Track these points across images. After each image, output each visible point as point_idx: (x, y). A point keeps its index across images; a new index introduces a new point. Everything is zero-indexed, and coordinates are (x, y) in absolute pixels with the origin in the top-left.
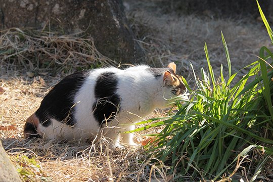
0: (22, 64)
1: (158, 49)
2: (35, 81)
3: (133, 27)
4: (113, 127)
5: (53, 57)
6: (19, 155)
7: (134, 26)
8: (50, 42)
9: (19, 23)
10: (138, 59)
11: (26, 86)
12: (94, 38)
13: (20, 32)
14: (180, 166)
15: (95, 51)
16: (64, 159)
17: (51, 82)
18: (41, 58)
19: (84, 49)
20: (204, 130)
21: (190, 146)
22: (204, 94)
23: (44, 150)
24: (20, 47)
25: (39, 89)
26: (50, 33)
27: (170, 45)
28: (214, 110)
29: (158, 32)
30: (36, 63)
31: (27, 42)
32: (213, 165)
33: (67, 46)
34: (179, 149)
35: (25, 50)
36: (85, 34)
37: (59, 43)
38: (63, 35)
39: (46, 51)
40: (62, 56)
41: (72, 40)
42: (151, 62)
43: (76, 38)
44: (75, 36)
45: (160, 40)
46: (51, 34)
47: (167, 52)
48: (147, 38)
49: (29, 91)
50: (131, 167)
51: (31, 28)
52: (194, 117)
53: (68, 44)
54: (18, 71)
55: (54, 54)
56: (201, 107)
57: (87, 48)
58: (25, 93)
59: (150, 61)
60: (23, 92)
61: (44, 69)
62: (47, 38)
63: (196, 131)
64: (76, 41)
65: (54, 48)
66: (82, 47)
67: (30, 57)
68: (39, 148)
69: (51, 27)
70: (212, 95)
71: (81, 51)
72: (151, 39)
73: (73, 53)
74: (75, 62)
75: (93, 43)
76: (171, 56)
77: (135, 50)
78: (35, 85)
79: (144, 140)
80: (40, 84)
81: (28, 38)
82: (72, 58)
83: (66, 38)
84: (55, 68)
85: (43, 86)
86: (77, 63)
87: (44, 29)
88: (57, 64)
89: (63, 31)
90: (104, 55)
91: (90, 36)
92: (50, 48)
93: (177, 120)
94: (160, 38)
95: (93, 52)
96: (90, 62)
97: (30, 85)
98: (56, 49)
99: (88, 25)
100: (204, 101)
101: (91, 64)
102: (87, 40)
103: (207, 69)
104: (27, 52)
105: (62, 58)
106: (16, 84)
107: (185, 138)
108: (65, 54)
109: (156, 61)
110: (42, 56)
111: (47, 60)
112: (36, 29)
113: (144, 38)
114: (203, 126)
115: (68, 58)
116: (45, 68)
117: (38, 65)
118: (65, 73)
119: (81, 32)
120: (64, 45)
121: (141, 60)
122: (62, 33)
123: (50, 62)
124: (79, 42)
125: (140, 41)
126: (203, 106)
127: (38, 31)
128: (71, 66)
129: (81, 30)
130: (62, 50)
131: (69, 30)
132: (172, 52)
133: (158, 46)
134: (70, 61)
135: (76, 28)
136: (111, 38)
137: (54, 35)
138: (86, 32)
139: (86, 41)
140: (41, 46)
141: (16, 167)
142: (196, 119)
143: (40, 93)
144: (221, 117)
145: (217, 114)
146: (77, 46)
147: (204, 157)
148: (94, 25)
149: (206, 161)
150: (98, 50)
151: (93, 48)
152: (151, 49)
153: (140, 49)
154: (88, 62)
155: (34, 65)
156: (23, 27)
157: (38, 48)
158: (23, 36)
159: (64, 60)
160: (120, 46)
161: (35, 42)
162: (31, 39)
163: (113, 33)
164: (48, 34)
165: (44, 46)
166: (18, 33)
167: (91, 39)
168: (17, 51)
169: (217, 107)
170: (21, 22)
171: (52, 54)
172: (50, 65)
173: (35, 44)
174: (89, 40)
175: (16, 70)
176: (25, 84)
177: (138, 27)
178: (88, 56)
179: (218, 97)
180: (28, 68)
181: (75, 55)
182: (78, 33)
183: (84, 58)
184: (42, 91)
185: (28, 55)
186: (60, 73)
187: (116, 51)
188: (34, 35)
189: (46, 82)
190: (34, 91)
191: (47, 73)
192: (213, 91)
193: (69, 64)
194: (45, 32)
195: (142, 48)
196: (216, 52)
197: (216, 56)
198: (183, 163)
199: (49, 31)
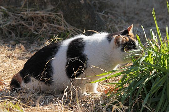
0: (6, 35)
1: (115, 20)
2: (17, 47)
3: (94, 4)
4: (81, 78)
5: (30, 28)
6: (6, 102)
7: (95, 2)
8: (28, 17)
9: (3, 3)
10: (99, 28)
11: (10, 51)
12: (63, 12)
13: (4, 10)
14: (136, 108)
15: (64, 22)
16: (42, 105)
17: (30, 48)
18: (21, 30)
19: (55, 21)
20: (154, 78)
21: (144, 91)
22: (153, 50)
23: (26, 99)
24: (4, 21)
25: (20, 54)
26: (27, 9)
27: (124, 17)
28: (162, 62)
29: (114, 7)
30: (18, 33)
31: (10, 17)
32: (162, 106)
33: (42, 19)
34: (134, 94)
35: (9, 23)
36: (56, 9)
37: (35, 17)
38: (38, 10)
39: (25, 23)
40: (38, 27)
41: (45, 14)
42: (110, 30)
43: (49, 13)
44: (48, 11)
45: (116, 13)
46: (29, 10)
47: (122, 22)
48: (105, 12)
49: (12, 55)
50: (96, 109)
51: (13, 6)
52: (146, 68)
53: (43, 17)
54: (3, 40)
55: (32, 26)
56: (151, 60)
57: (57, 21)
58: (9, 57)
59: (108, 29)
60: (8, 56)
61: (23, 38)
62: (26, 13)
63: (147, 79)
64: (49, 15)
65: (31, 21)
66: (54, 19)
67: (13, 29)
68: (21, 97)
69: (29, 5)
70: (160, 50)
71: (53, 23)
72: (109, 12)
73: (47, 25)
74: (48, 31)
75: (62, 16)
76: (125, 25)
77: (96, 21)
78: (17, 51)
79: (105, 89)
80: (21, 49)
81: (10, 14)
82: (46, 28)
83: (41, 13)
84: (33, 37)
85: (24, 51)
86: (50, 32)
87: (23, 6)
88: (34, 34)
89: (38, 7)
90: (72, 25)
91: (60, 11)
92: (28, 21)
93: (133, 71)
94: (116, 11)
95: (63, 23)
96: (61, 31)
97: (13, 51)
98: (33, 22)
99: (58, 2)
100: (153, 55)
101: (61, 33)
102: (58, 13)
103: (155, 31)
104: (10, 25)
105: (38, 29)
106: (2, 50)
107: (139, 85)
108: (40, 26)
109: (114, 29)
110: (22, 28)
111: (25, 31)
112: (17, 7)
113: (104, 12)
114: (153, 75)
115: (43, 29)
116: (25, 37)
117: (19, 35)
118: (40, 40)
119: (53, 7)
120: (39, 18)
121: (102, 29)
122: (37, 9)
123: (28, 32)
124: (51, 16)
125: (100, 13)
126: (153, 59)
127: (18, 8)
128: (45, 35)
129: (52, 6)
130: (38, 23)
131: (43, 7)
132: (126, 22)
133: (115, 17)
134: (44, 31)
135: (49, 4)
136: (77, 11)
137: (31, 11)
138: (57, 8)
139: (56, 14)
140: (21, 20)
141: (4, 111)
142: (147, 69)
143: (21, 57)
144: (168, 68)
145: (164, 65)
146: (49, 19)
147: (155, 100)
148: (63, 2)
149: (157, 103)
150: (66, 21)
151: (62, 20)
152: (109, 20)
153: (101, 20)
154: (59, 31)
155: (16, 35)
156: (6, 6)
157: (18, 21)
158: (6, 13)
159: (39, 30)
160: (84, 18)
161: (16, 17)
162: (13, 15)
163: (78, 8)
164: (27, 10)
165: (23, 19)
166: (2, 10)
167: (60, 13)
168: (2, 25)
169: (164, 59)
170: (4, 2)
171: (30, 26)
172: (28, 35)
173: (16, 19)
174: (59, 14)
175: (2, 40)
176: (9, 50)
177: (98, 3)
178: (58, 26)
179: (164, 51)
180: (11, 37)
181: (48, 26)
182: (50, 9)
183: (56, 28)
184: (23, 55)
185: (10, 27)
186: (37, 41)
187: (81, 21)
188: (15, 12)
189: (26, 48)
190: (16, 55)
191: (26, 41)
192: (160, 47)
193: (44, 34)
194: (24, 9)
195: (102, 19)
196: (162, 21)
197: (162, 24)
198: (138, 105)
199: (26, 8)
